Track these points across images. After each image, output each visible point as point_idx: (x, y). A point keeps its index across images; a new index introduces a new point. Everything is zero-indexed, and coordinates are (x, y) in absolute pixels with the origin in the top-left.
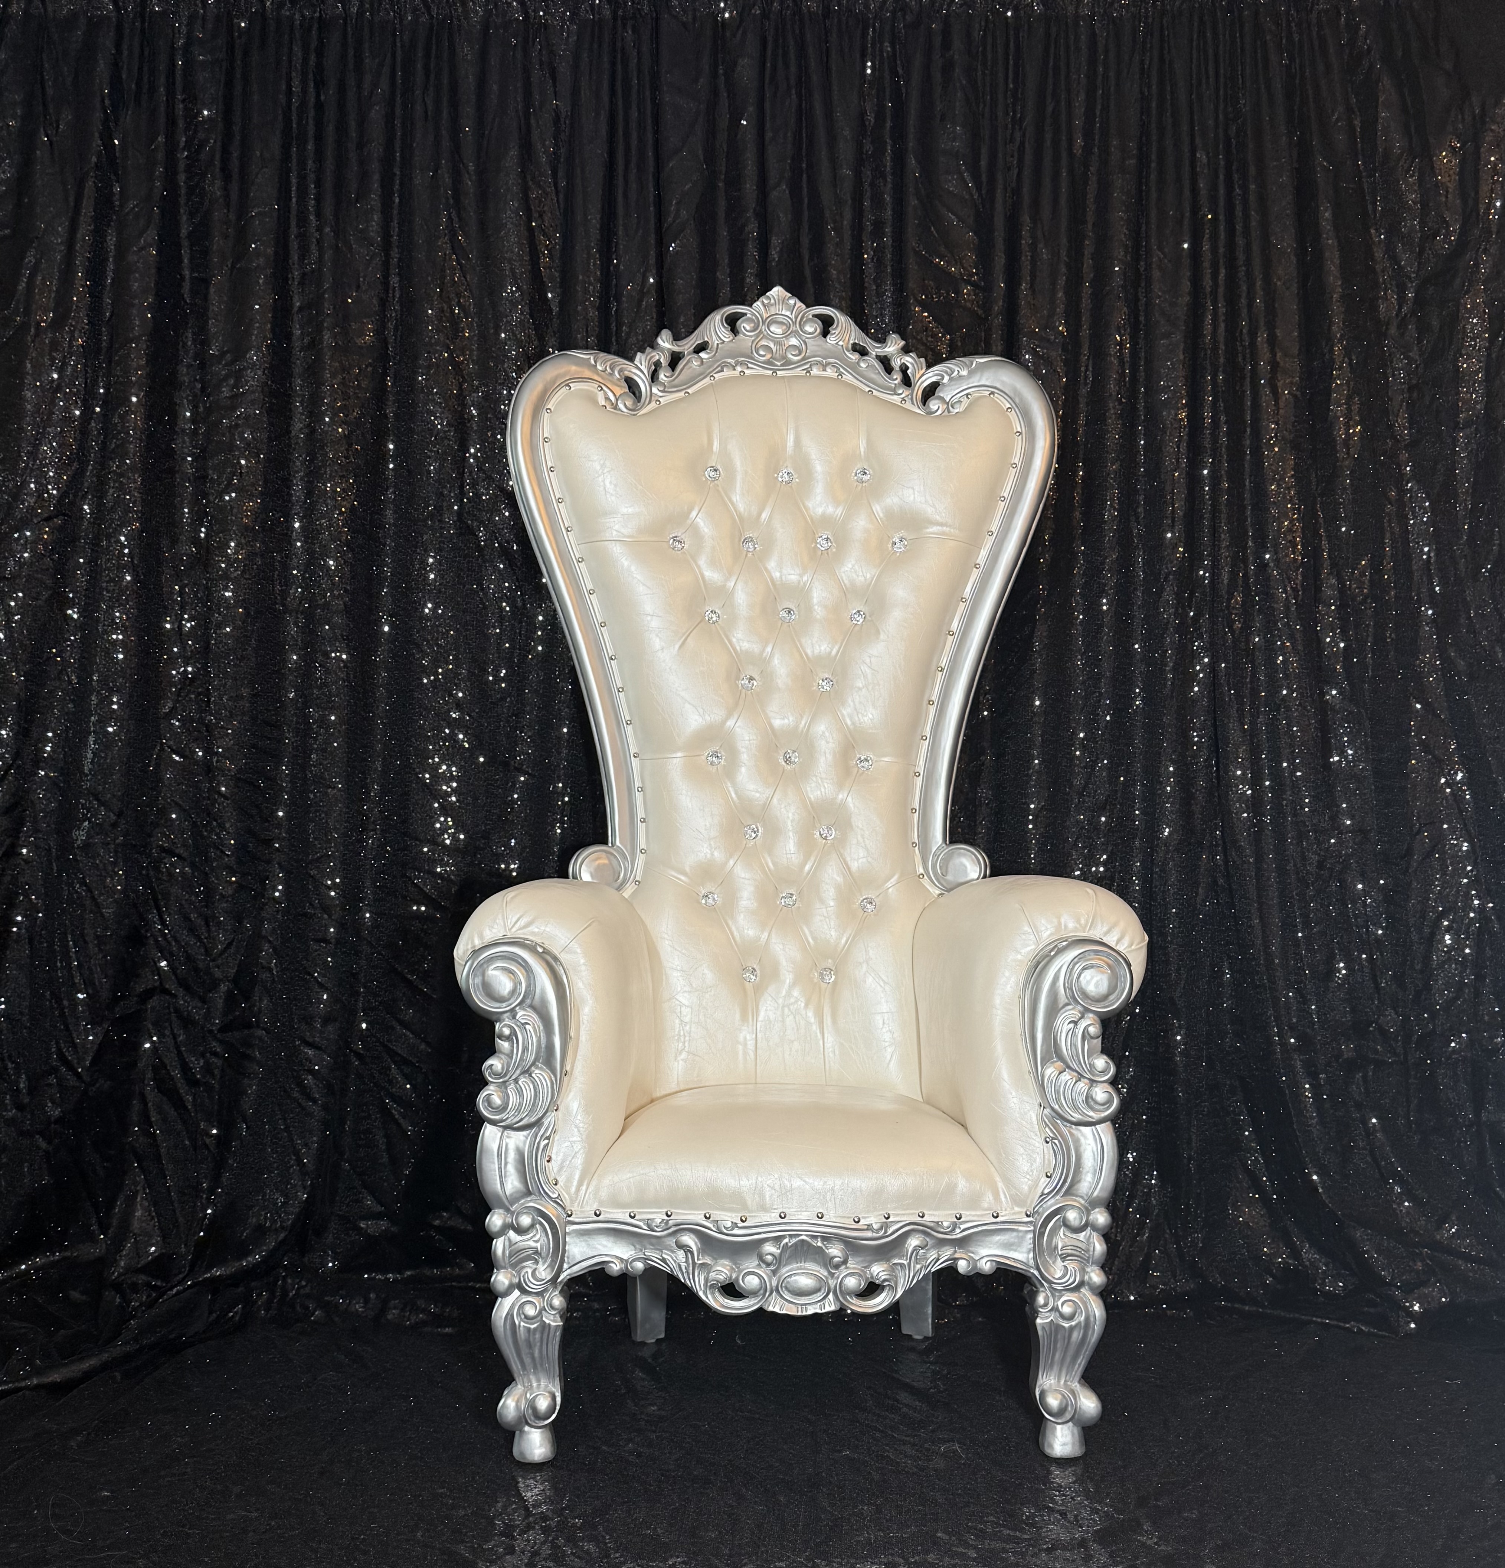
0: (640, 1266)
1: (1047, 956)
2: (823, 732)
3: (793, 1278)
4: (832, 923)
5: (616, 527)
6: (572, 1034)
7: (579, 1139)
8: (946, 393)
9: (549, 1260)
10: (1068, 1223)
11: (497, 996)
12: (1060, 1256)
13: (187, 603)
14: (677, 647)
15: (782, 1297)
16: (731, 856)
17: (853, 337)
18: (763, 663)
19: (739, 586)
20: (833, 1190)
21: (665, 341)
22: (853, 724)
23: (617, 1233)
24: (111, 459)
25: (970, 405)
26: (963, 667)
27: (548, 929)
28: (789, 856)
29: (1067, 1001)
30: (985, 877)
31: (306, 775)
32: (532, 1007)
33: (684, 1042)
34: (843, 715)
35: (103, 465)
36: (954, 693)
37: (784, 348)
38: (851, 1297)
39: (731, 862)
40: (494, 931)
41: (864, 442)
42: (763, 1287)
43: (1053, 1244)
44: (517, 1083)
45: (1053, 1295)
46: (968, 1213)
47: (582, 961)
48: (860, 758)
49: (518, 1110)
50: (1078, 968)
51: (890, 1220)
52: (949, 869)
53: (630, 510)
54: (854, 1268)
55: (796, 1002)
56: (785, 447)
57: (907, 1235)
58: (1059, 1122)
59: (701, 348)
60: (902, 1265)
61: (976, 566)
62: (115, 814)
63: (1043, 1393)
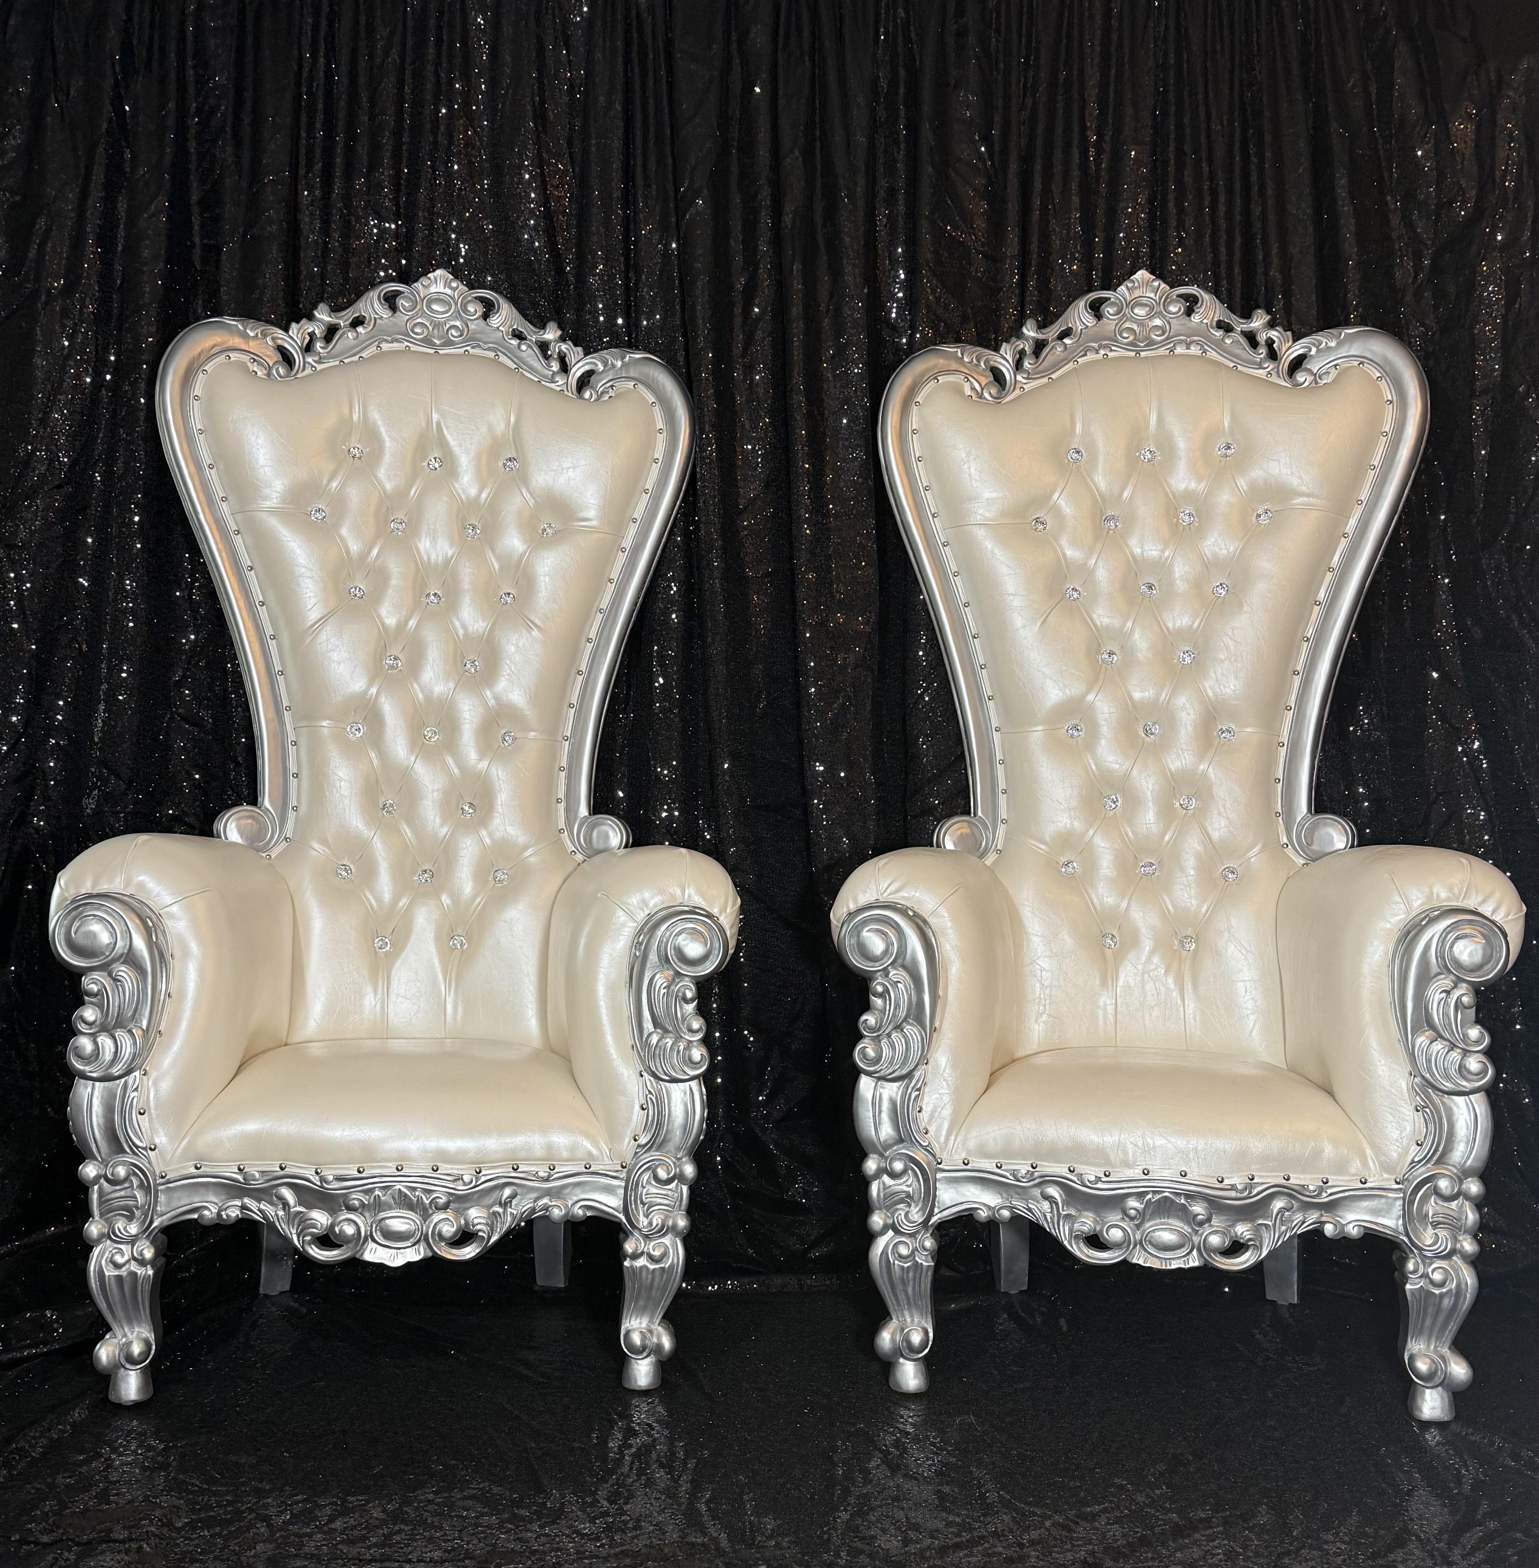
0: (1006, 1213)
1: (1418, 925)
2: (1184, 705)
3: (1157, 1233)
4: (1193, 892)
5: (981, 511)
6: (940, 993)
7: (947, 1091)
8: (1314, 365)
9: (921, 1204)
10: (1439, 1191)
11: (871, 956)
14: (1039, 624)
15: (1146, 1250)
16: (1090, 825)
17: (1217, 315)
18: (1123, 638)
19: (1101, 564)
20: (1196, 1150)
22: (1215, 695)
23: (983, 1182)
25: (1339, 376)
26: (1330, 636)
27: (917, 894)
28: (1149, 826)
29: (1439, 970)
30: (1352, 846)
32: (904, 967)
33: (1044, 1006)
34: (1204, 688)
36: (1320, 662)
37: (1148, 329)
38: (1215, 1255)
39: (1091, 832)
40: (868, 895)
41: (1228, 418)
42: (1127, 1241)
43: (1424, 1212)
44: (890, 1037)
45: (1423, 1262)
46: (1335, 1178)
47: (949, 924)
48: (1221, 729)
49: (891, 1063)
50: (1451, 937)
51: (1255, 1181)
52: (1315, 839)
53: (994, 495)
54: (1218, 1226)
55: (1156, 968)
56: (1147, 426)
57: (1272, 1196)
58: (1430, 1090)
59: (1066, 333)
60: (1266, 1226)
61: (1345, 535)
62: (125, 783)
63: (1411, 1357)
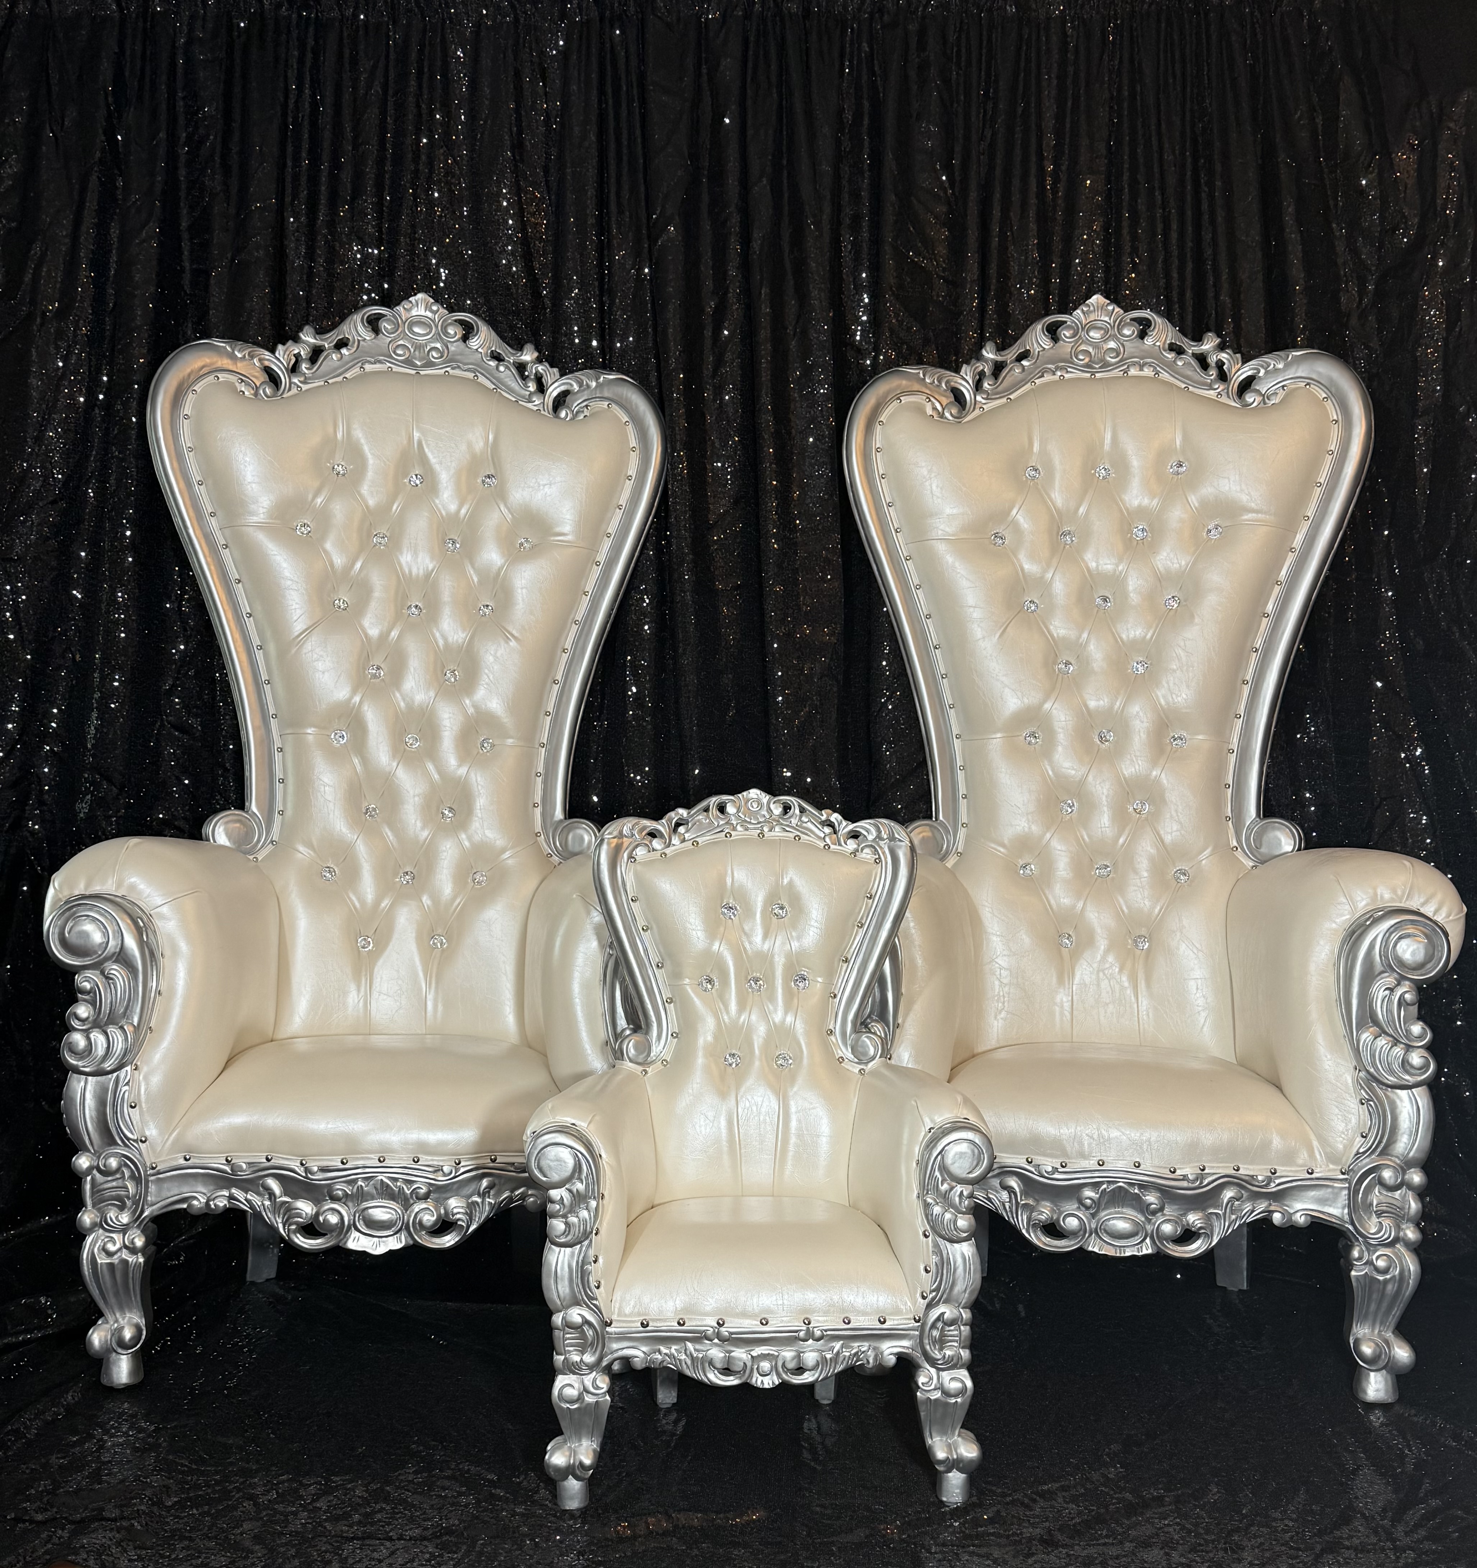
1: (1363, 925)
2: (1138, 713)
3: (1112, 1222)
4: (1146, 893)
5: (942, 527)
8: (1262, 386)
10: (1384, 1181)
12: (1375, 1212)
14: (998, 635)
16: (1048, 829)
17: (1170, 337)
18: (1080, 649)
19: (1057, 577)
20: (1149, 1141)
21: (989, 353)
22: (1167, 704)
25: (1286, 396)
26: (1278, 648)
28: (1103, 829)
29: (1382, 968)
30: (1299, 849)
33: (1004, 1003)
34: (1157, 696)
36: (1268, 672)
37: (1102, 351)
38: (1168, 1242)
39: (1048, 836)
41: (1180, 437)
42: (1083, 1228)
43: (1368, 1201)
45: (1368, 1250)
46: (1283, 1169)
48: (1174, 737)
50: (1395, 936)
51: (1206, 1172)
52: (1264, 842)
53: (955, 511)
54: (1171, 1215)
55: (1111, 967)
56: (1102, 445)
57: (1223, 1186)
58: (1374, 1084)
59: (1024, 355)
60: (1217, 1215)
61: (1292, 550)
62: (117, 788)
63: (1357, 1341)
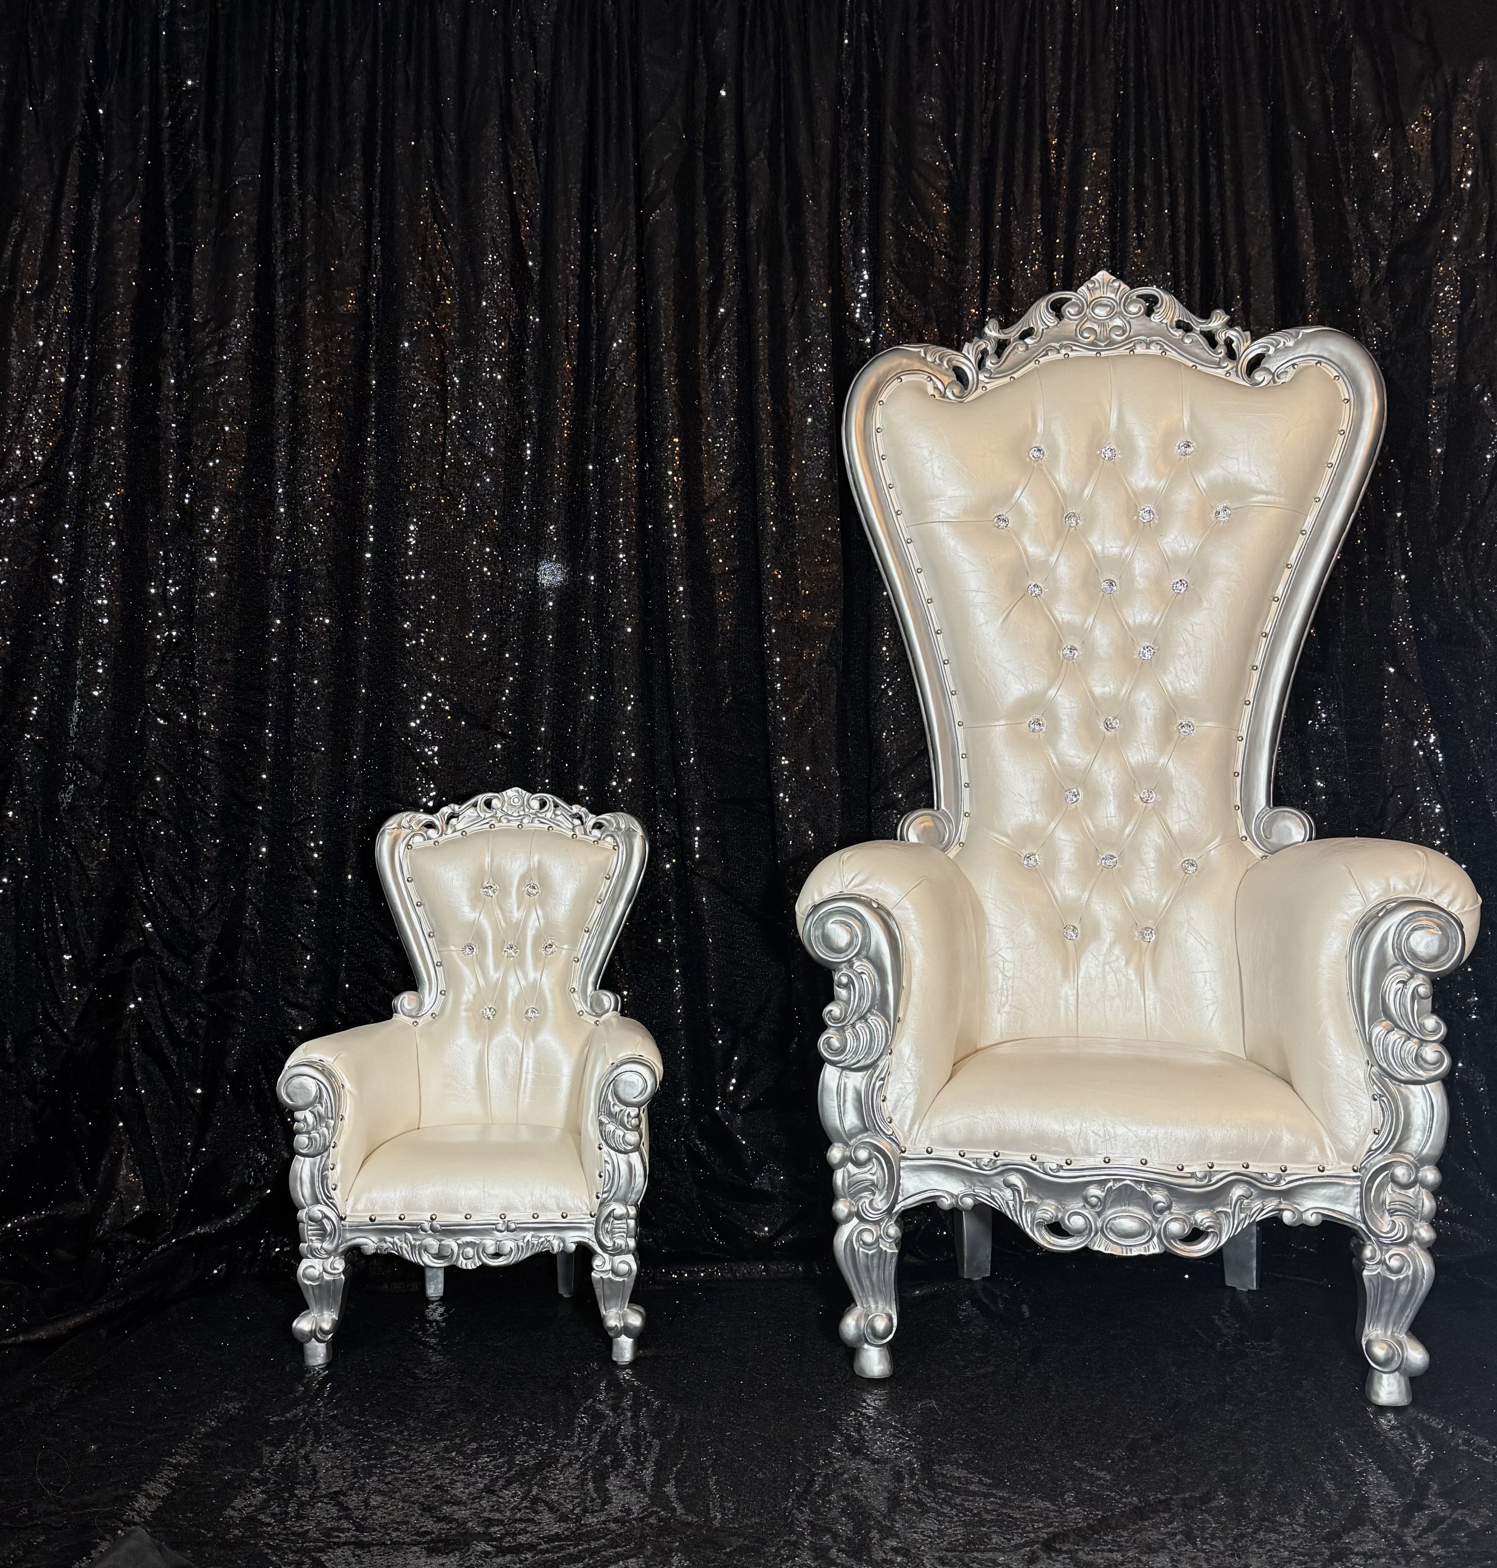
0: (969, 1201)
1: (1375, 917)
2: (1144, 699)
3: (1118, 1221)
4: (1153, 885)
5: (944, 509)
6: (904, 984)
7: (911, 1081)
8: (1272, 365)
9: (885, 1192)
10: (1396, 1179)
11: (835, 947)
12: (1388, 1211)
13: (171, 568)
14: (1001, 620)
15: (1106, 1237)
16: (1052, 819)
17: (1177, 315)
18: (1084, 634)
19: (1062, 561)
20: (1156, 1138)
21: (992, 331)
22: (1175, 690)
23: (947, 1170)
24: (96, 426)
25: (1296, 375)
26: (1288, 633)
27: (881, 887)
28: (1109, 819)
29: (1395, 961)
30: (1310, 839)
31: (289, 739)
32: (868, 958)
33: (1006, 997)
34: (1164, 682)
35: (87, 431)
36: (1278, 658)
37: (1108, 329)
38: (1175, 1242)
39: (1052, 825)
40: (832, 887)
41: (1188, 415)
42: (1087, 1226)
43: (1381, 1199)
44: (854, 1027)
45: (1380, 1249)
46: (1293, 1166)
47: (913, 916)
48: (1181, 724)
49: (856, 1053)
50: (1407, 928)
51: (1213, 1169)
52: (1273, 832)
53: (957, 493)
54: (1178, 1214)
55: (1117, 959)
56: (1108, 424)
57: (1230, 1184)
58: (1387, 1080)
59: (1027, 333)
60: (1225, 1213)
61: (1302, 532)
62: (100, 778)
63: (1369, 1343)
